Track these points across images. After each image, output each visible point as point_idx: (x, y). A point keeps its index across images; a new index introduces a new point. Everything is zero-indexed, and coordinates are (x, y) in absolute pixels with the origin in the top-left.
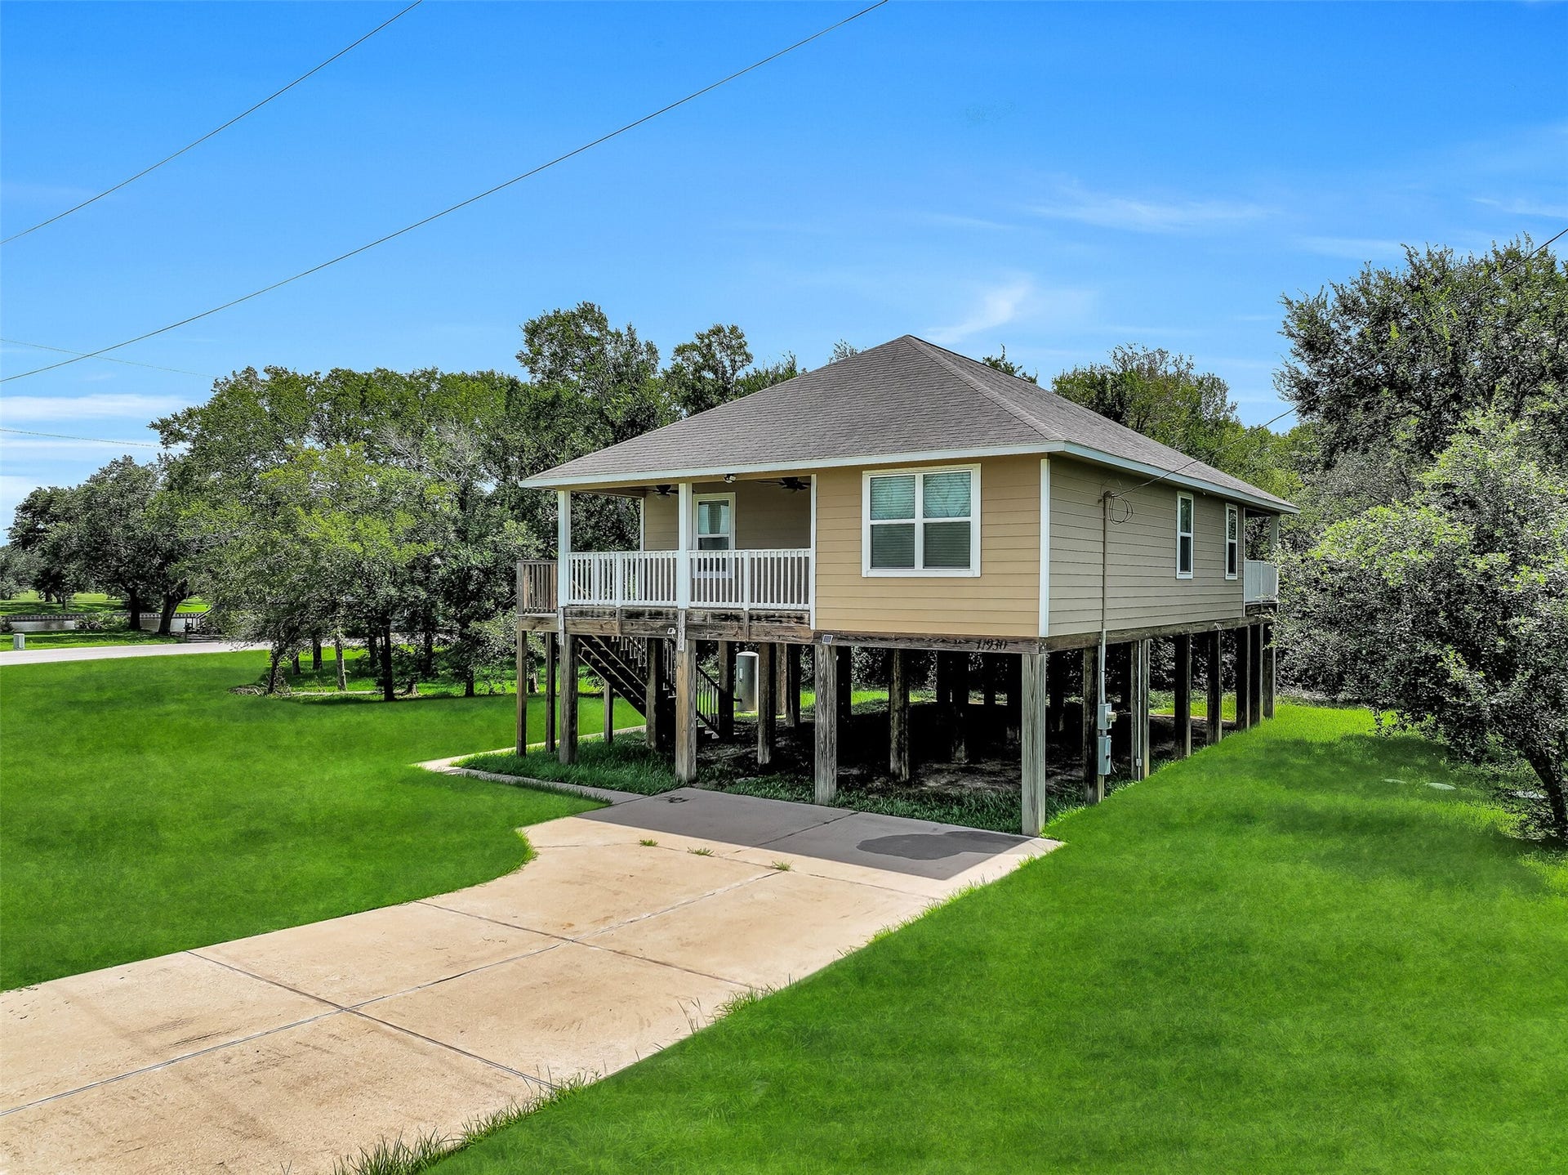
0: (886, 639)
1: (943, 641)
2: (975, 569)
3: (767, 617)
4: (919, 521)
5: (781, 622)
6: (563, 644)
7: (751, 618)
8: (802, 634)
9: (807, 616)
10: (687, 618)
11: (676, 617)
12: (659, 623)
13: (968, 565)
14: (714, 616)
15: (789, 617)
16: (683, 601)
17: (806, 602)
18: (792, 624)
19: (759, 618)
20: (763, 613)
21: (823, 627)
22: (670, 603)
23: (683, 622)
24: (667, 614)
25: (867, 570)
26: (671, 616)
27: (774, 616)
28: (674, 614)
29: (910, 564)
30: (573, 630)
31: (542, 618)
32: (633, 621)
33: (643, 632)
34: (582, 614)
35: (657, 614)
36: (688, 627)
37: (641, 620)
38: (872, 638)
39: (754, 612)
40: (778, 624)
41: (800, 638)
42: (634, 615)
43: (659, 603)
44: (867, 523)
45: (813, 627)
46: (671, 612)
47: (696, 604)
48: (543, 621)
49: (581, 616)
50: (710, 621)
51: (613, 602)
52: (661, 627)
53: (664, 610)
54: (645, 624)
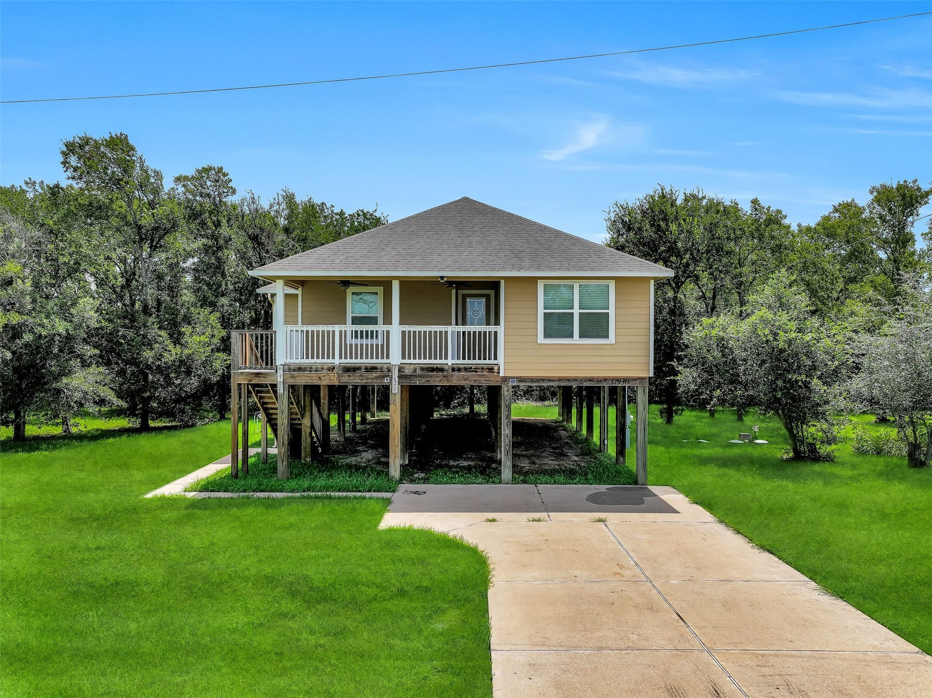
0: (553, 381)
1: (590, 380)
2: (612, 339)
3: (466, 369)
4: (576, 311)
5: (476, 372)
6: (282, 391)
7: (453, 370)
8: (492, 379)
9: (496, 368)
10: (399, 371)
11: (389, 370)
12: (374, 375)
13: (607, 337)
14: (422, 369)
15: (482, 369)
16: (395, 359)
17: (496, 358)
18: (486, 373)
19: (459, 370)
20: (462, 366)
21: (508, 375)
22: (385, 361)
23: (397, 373)
24: (382, 368)
25: (541, 339)
26: (385, 370)
27: (471, 368)
28: (388, 368)
29: (571, 336)
30: (292, 381)
31: (260, 373)
32: (350, 374)
33: (359, 381)
34: (300, 369)
35: (372, 369)
36: (400, 377)
37: (358, 373)
38: (543, 380)
39: (455, 366)
40: (474, 373)
41: (491, 381)
42: (348, 370)
43: (374, 361)
44: (541, 311)
45: (502, 374)
46: (385, 367)
47: (407, 361)
48: (260, 376)
49: (299, 371)
50: (419, 372)
51: (330, 361)
52: (376, 378)
53: (379, 366)
54: (361, 376)
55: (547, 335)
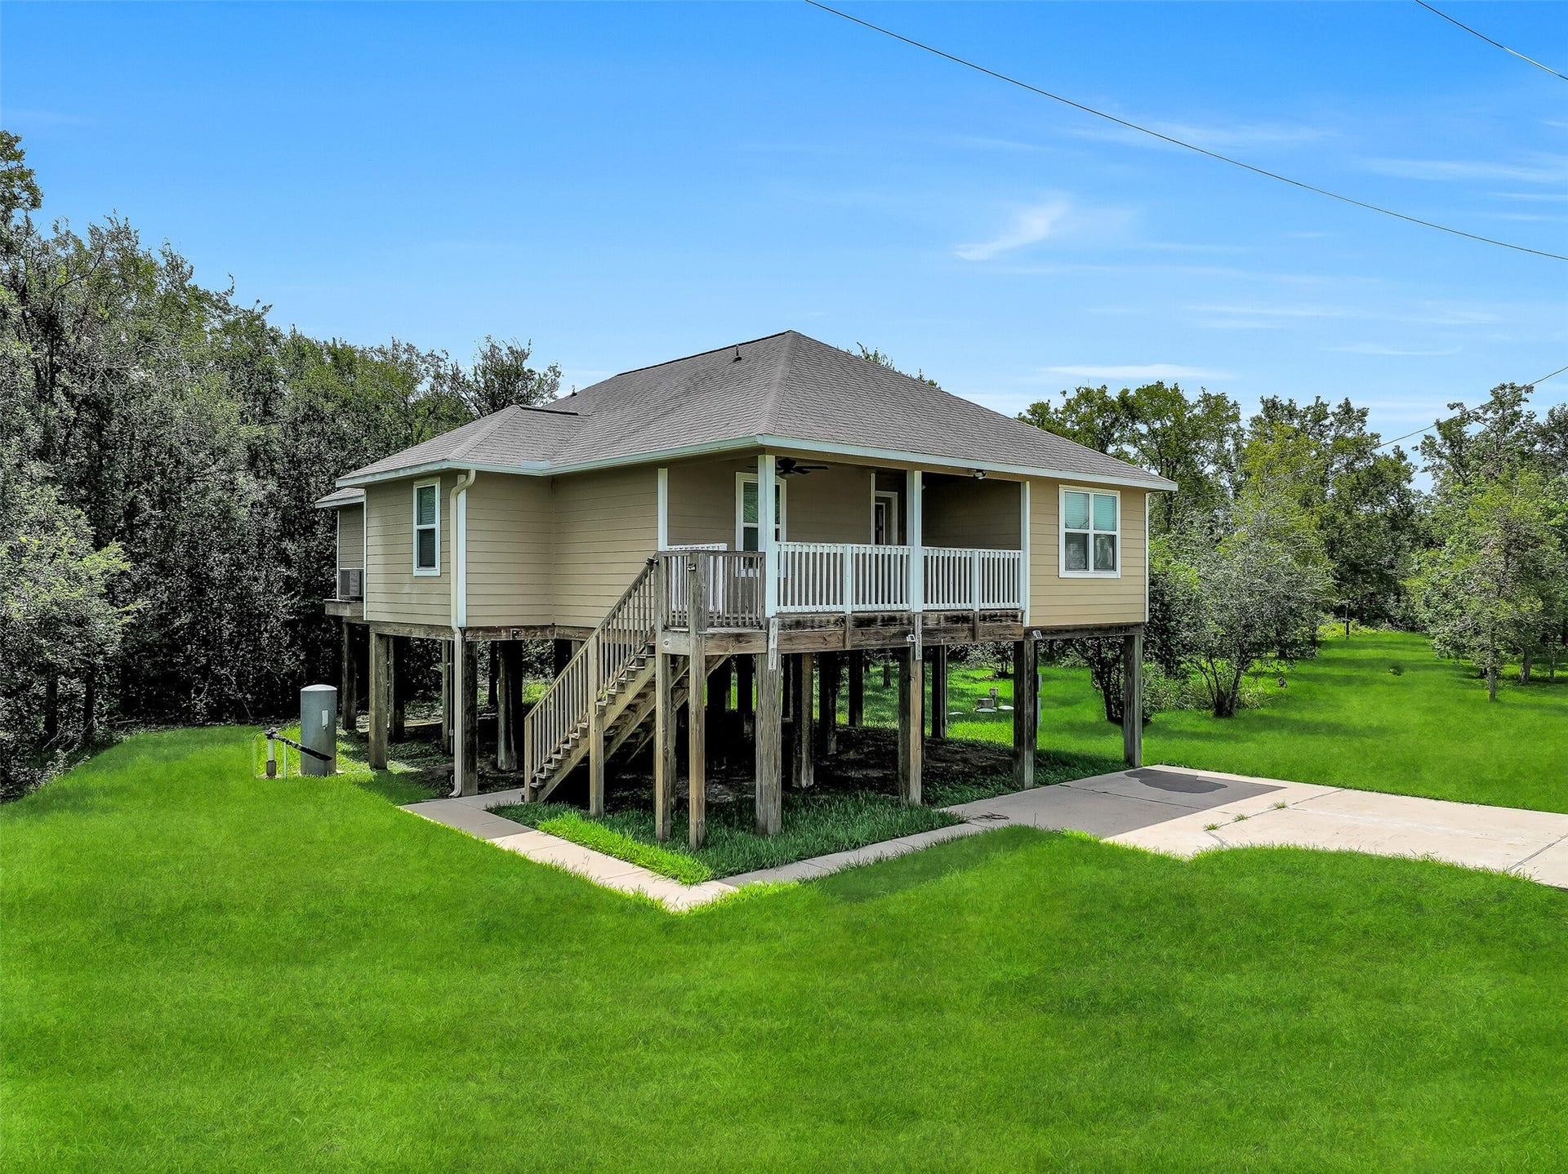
1: (1100, 630)
3: (991, 616)
4: (1091, 532)
5: (1001, 621)
7: (980, 618)
8: (1017, 632)
9: (1020, 614)
10: (923, 622)
11: (910, 622)
12: (894, 630)
13: (1114, 569)
14: (947, 619)
15: (1007, 616)
16: (916, 604)
17: (1018, 600)
18: (1010, 623)
19: (984, 619)
20: (988, 613)
21: (1034, 623)
22: (903, 607)
23: (920, 626)
24: (901, 619)
25: (1063, 572)
26: (905, 622)
27: (996, 616)
28: (908, 619)
29: (1087, 567)
30: (789, 647)
31: (741, 635)
32: (864, 629)
33: (874, 642)
34: (798, 624)
35: (890, 620)
36: (923, 633)
37: (873, 629)
38: (1061, 631)
39: (982, 613)
40: (998, 624)
42: (864, 622)
43: (892, 607)
44: (1063, 530)
45: (1026, 624)
46: (906, 616)
47: (931, 606)
48: (741, 639)
49: (797, 628)
50: (943, 624)
51: (839, 607)
52: (894, 635)
53: (898, 615)
54: (877, 633)
55: (1068, 568)
